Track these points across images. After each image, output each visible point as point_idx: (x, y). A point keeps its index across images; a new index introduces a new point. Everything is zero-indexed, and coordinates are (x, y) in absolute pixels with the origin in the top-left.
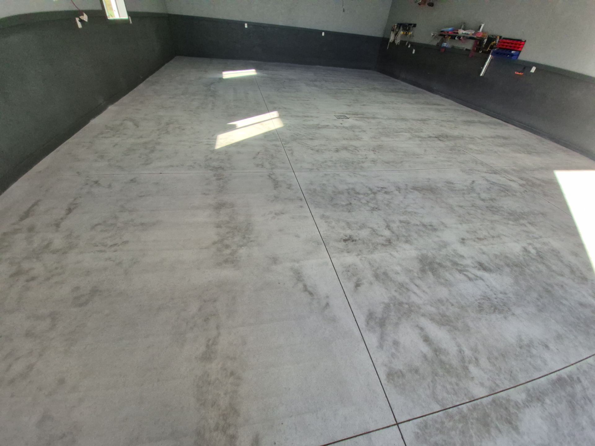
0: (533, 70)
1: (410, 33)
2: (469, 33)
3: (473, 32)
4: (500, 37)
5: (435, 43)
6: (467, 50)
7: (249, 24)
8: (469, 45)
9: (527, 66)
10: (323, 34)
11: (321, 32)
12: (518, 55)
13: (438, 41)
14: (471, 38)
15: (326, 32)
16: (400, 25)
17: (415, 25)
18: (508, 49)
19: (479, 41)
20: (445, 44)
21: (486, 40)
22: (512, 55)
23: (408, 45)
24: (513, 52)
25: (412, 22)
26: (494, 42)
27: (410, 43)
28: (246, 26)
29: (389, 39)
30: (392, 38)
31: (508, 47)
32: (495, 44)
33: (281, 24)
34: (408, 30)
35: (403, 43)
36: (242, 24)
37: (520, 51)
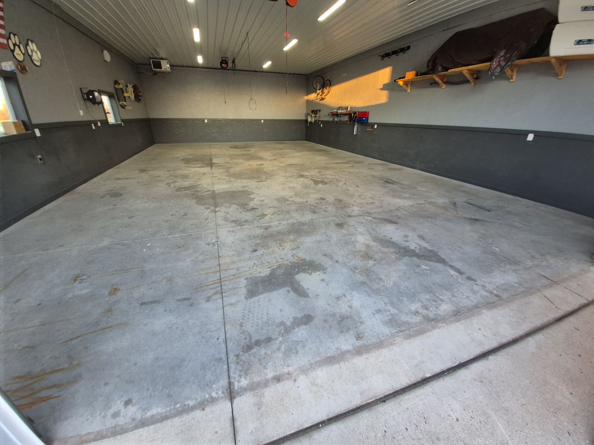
0: (376, 126)
1: (318, 115)
2: (343, 112)
3: (345, 111)
4: (358, 112)
5: (331, 119)
6: (346, 121)
7: (208, 120)
8: (346, 118)
9: (372, 125)
10: (262, 121)
11: (261, 120)
12: (368, 120)
13: (333, 118)
14: (346, 114)
15: (264, 120)
16: (312, 112)
17: (320, 111)
18: (361, 118)
19: (349, 114)
20: (336, 120)
21: (353, 115)
22: (364, 120)
23: (319, 122)
24: (364, 119)
25: (317, 109)
26: (356, 115)
27: (319, 121)
28: (206, 121)
29: (308, 120)
30: (309, 120)
31: (362, 117)
32: (356, 116)
33: (231, 118)
34: (317, 114)
35: (315, 121)
36: (203, 120)
37: (368, 118)
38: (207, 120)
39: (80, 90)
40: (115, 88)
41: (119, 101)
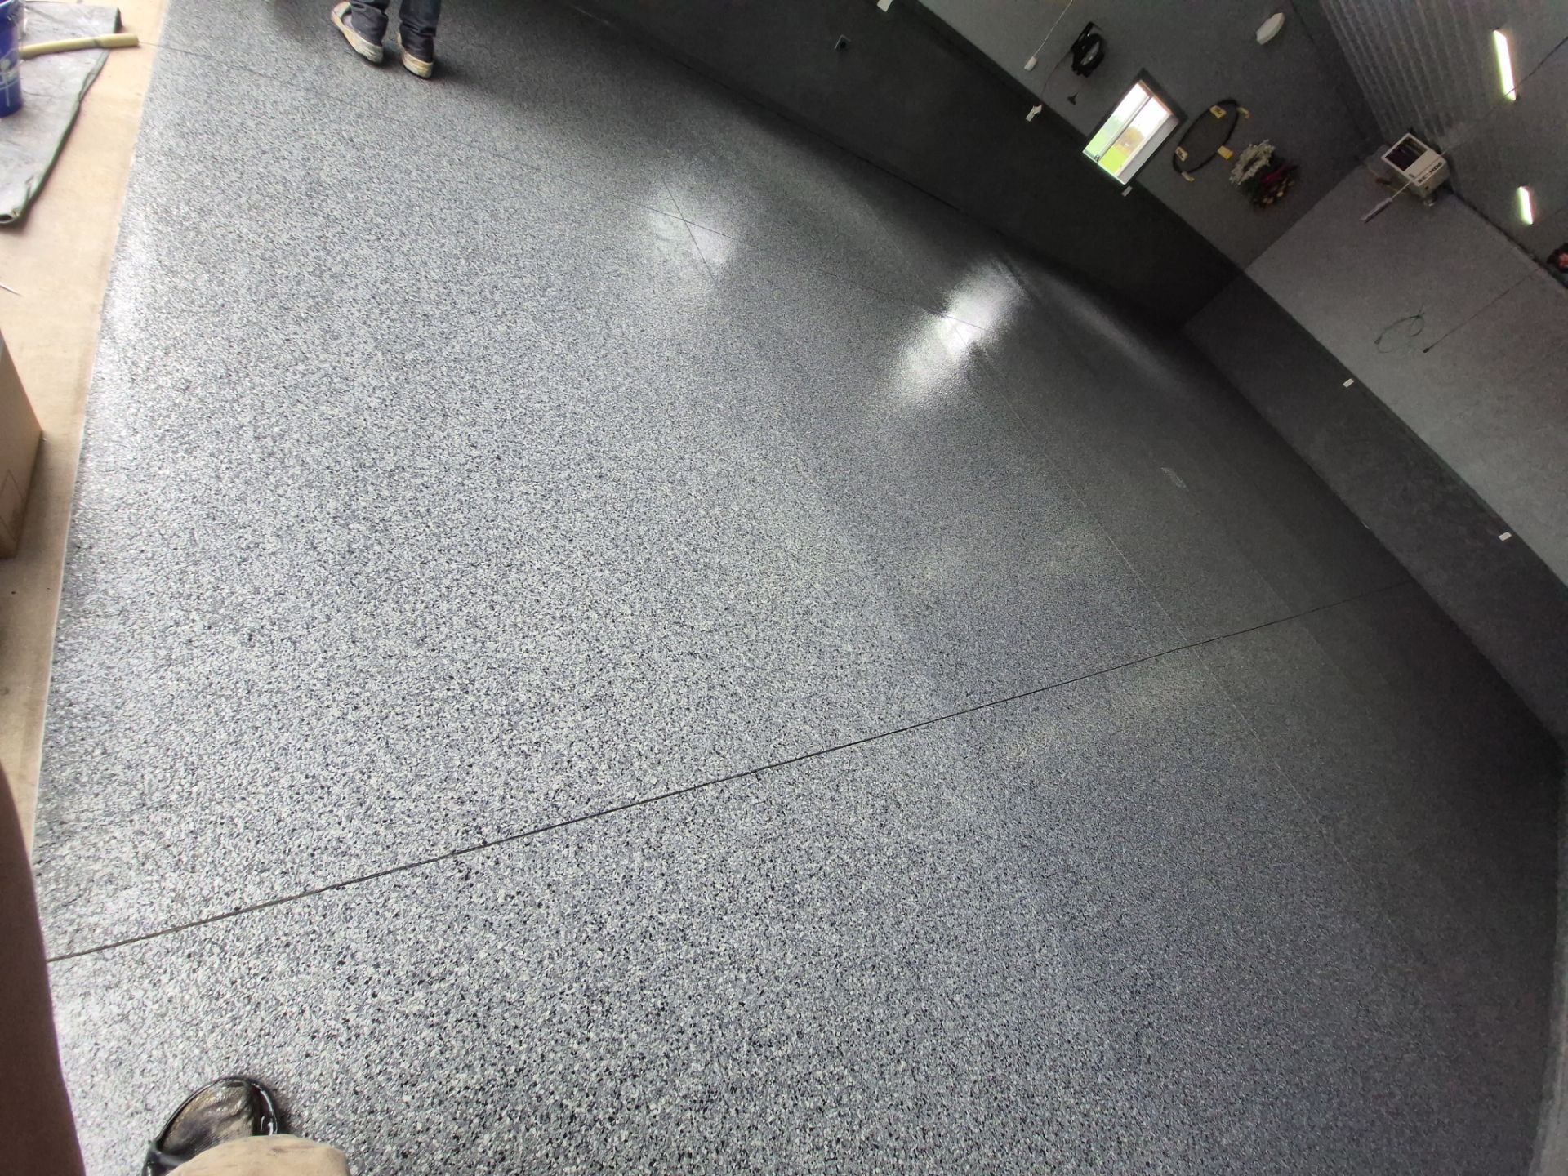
7: (1358, 384)
10: (1504, 536)
11: (1505, 528)
15: (1516, 540)
28: (1348, 383)
33: (1424, 436)
38: (1352, 385)
39: (1085, 24)
40: (1208, 111)
41: (1179, 145)
